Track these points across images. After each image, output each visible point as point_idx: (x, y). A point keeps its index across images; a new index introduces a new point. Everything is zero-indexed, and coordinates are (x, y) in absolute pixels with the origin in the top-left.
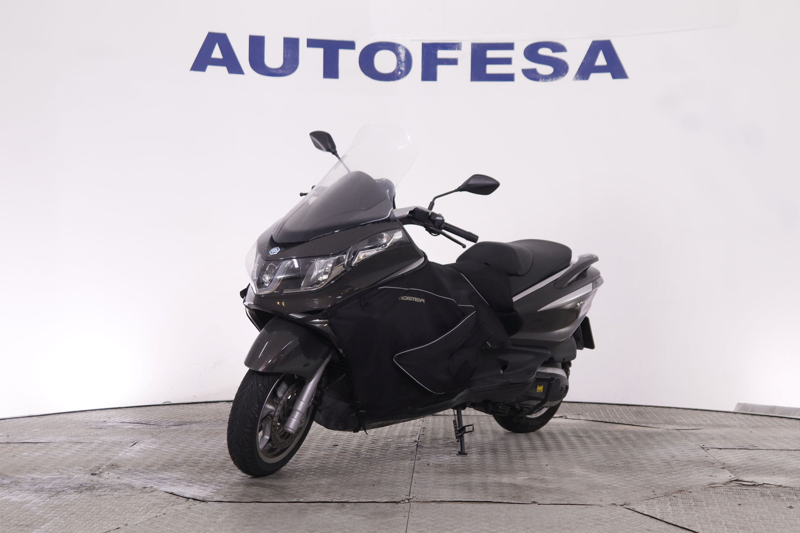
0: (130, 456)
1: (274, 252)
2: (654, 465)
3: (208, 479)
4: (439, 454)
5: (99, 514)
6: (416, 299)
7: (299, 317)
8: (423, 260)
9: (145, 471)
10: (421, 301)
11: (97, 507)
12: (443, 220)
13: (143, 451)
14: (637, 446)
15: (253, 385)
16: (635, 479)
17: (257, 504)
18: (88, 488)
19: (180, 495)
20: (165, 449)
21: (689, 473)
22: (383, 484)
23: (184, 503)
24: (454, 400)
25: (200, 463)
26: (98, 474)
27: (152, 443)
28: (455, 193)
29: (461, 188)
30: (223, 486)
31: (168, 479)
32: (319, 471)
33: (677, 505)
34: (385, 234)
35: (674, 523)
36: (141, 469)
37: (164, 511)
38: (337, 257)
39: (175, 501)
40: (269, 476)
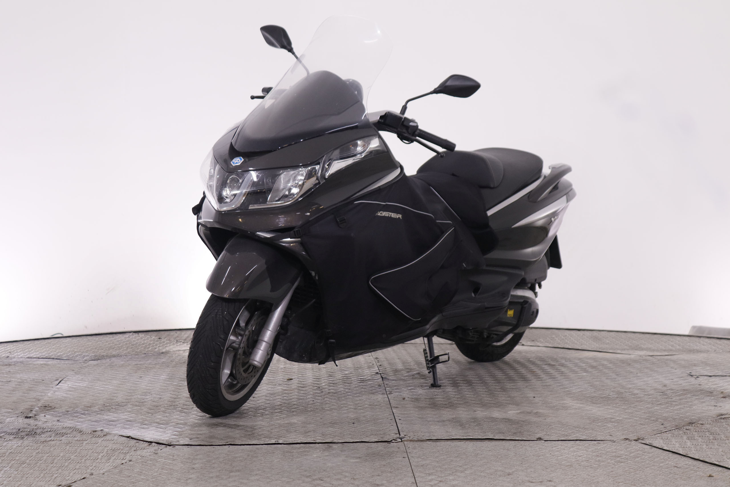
0: (62, 396)
1: (237, 163)
2: (649, 395)
3: (162, 420)
4: (410, 387)
5: (54, 463)
6: (393, 215)
7: (268, 236)
8: (398, 171)
9: (86, 412)
10: (397, 217)
11: (48, 455)
12: (417, 126)
13: (73, 389)
14: (621, 374)
15: (217, 312)
16: (636, 411)
17: (231, 446)
18: (29, 433)
19: (139, 439)
20: (97, 386)
21: (690, 403)
22: (363, 422)
23: (148, 447)
24: (428, 326)
25: (145, 402)
26: (32, 417)
27: (79, 380)
28: (431, 95)
29: (437, 89)
30: (183, 428)
31: (116, 421)
32: (284, 408)
33: (694, 439)
34: (359, 142)
35: (701, 459)
36: (80, 410)
37: (128, 457)
38: (309, 168)
39: (136, 446)
40: (230, 415)
